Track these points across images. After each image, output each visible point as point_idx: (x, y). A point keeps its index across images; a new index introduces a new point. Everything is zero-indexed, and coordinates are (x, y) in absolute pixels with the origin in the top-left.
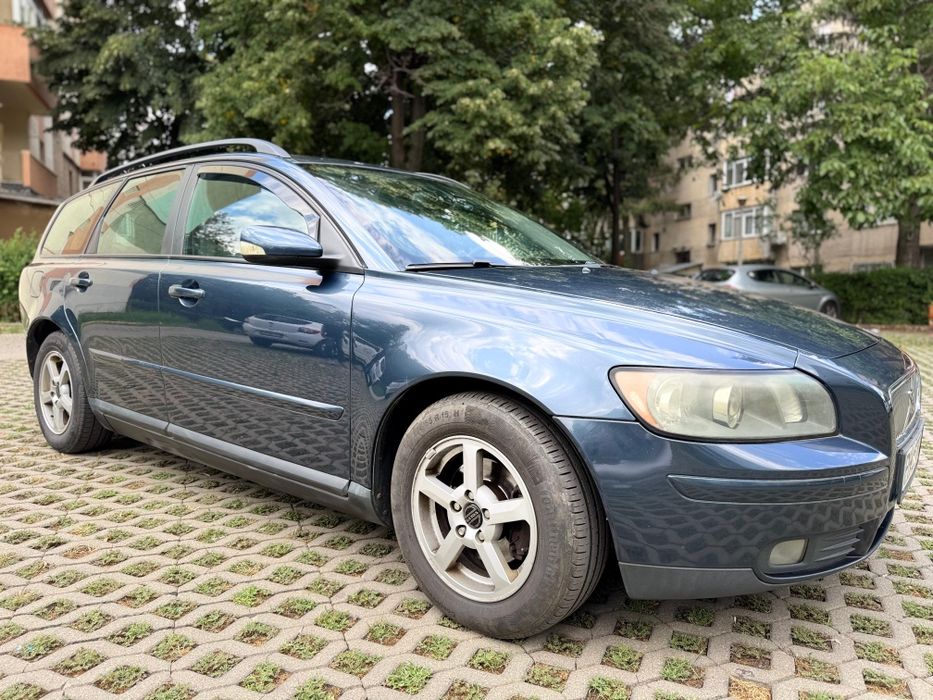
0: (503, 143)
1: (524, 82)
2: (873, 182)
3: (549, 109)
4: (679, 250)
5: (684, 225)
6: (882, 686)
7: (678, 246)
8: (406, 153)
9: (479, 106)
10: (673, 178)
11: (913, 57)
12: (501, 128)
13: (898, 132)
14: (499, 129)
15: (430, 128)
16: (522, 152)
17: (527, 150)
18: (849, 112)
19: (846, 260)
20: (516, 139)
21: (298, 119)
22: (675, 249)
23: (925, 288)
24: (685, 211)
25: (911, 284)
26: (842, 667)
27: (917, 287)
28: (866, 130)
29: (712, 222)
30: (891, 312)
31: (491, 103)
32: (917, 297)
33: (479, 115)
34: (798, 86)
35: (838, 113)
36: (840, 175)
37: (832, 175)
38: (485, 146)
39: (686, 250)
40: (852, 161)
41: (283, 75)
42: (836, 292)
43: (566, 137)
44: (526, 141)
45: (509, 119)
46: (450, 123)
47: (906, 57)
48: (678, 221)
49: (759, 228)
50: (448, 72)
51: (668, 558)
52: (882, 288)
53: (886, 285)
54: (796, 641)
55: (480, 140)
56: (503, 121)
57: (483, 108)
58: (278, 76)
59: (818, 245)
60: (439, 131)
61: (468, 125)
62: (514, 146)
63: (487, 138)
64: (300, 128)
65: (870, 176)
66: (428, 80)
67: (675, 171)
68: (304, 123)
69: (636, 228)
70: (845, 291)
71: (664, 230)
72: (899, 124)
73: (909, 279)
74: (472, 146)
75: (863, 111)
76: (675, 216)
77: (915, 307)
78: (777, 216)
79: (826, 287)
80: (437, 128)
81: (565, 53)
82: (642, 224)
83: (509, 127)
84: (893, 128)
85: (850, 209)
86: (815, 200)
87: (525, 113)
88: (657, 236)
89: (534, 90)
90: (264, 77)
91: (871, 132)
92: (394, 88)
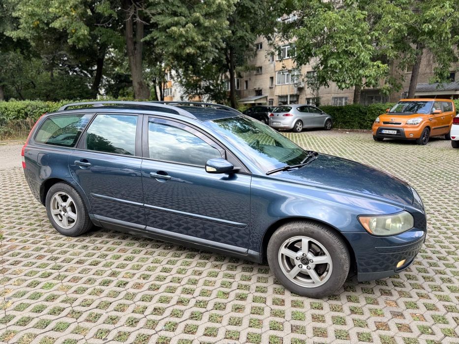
0: (193, 49)
1: (202, 19)
2: (349, 70)
3: (214, 34)
4: (257, 89)
5: (259, 77)
6: (422, 296)
7: (257, 87)
8: (135, 45)
9: (182, 31)
10: (253, 53)
11: (365, 15)
12: (191, 42)
13: (359, 49)
14: (190, 42)
15: (156, 39)
16: (202, 53)
17: (204, 52)
18: (340, 38)
19: (329, 95)
20: (199, 48)
21: (83, 31)
22: (255, 89)
23: (366, 114)
24: (259, 70)
25: (360, 111)
26: (410, 292)
27: (363, 113)
28: (346, 47)
29: (272, 76)
30: (352, 123)
31: (187, 30)
32: (363, 117)
33: (181, 35)
34: (319, 25)
35: (336, 38)
36: (335, 67)
37: (333, 66)
38: (185, 51)
39: (260, 89)
40: (341, 60)
41: (73, 7)
42: (330, 115)
43: (220, 46)
44: (204, 48)
45: (196, 39)
46: (165, 37)
47: (363, 14)
48: (256, 75)
49: (293, 80)
50: (163, 11)
51: (375, 270)
52: (349, 113)
53: (351, 112)
54: (395, 286)
55: (182, 48)
56: (193, 39)
57: (184, 33)
58: (71, 7)
59: (318, 88)
60: (160, 41)
61: (175, 40)
62: (198, 51)
63: (185, 47)
64: (84, 35)
65: (347, 67)
66: (153, 15)
67: (255, 50)
68: (86, 32)
69: (237, 78)
70: (334, 114)
71: (250, 79)
72: (360, 46)
73: (360, 109)
74: (177, 50)
75: (346, 38)
76: (255, 72)
77: (361, 121)
78: (301, 75)
79: (327, 113)
80: (159, 40)
81: (222, 6)
82: (240, 76)
83: (196, 41)
84: (357, 47)
85: (339, 81)
86: (325, 76)
87: (203, 34)
88: (247, 82)
89: (207, 24)
90: (62, 7)
91: (348, 48)
92: (138, 19)
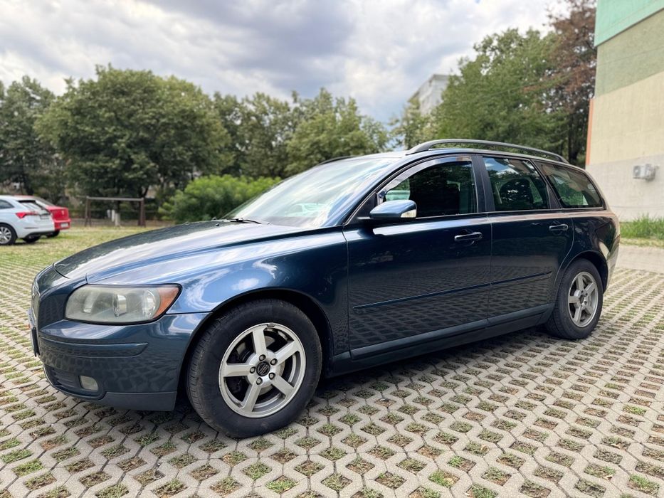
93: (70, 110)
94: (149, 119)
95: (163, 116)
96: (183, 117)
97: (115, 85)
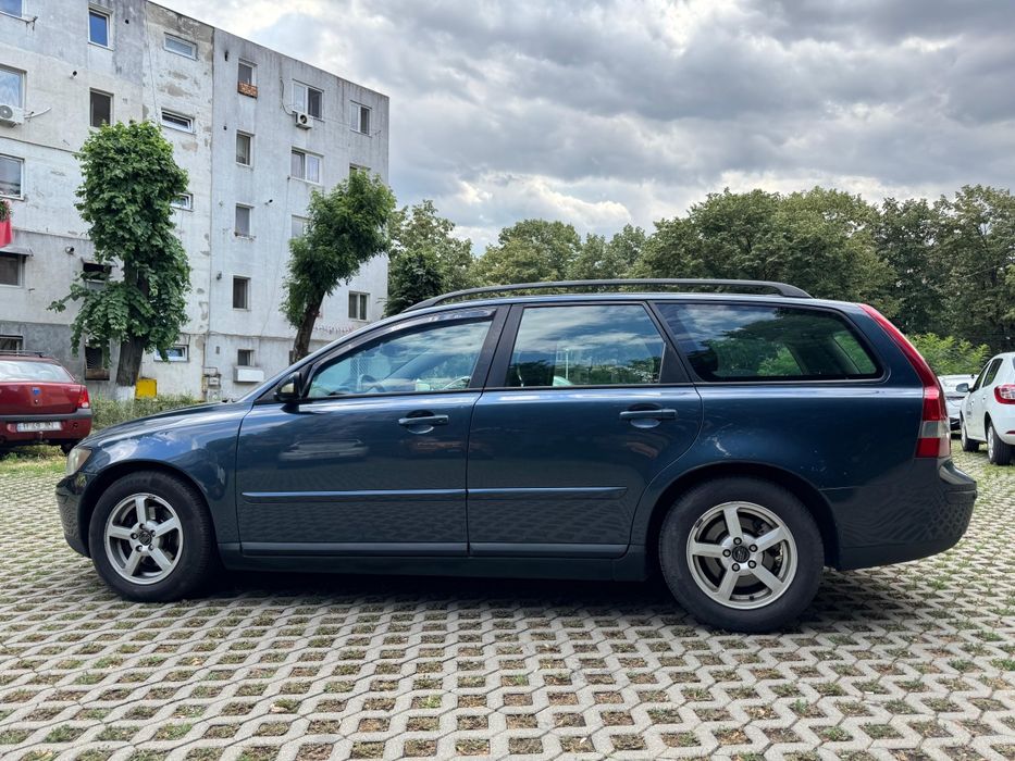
93: (650, 263)
94: (750, 260)
95: (772, 253)
96: (802, 250)
97: (708, 221)
